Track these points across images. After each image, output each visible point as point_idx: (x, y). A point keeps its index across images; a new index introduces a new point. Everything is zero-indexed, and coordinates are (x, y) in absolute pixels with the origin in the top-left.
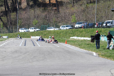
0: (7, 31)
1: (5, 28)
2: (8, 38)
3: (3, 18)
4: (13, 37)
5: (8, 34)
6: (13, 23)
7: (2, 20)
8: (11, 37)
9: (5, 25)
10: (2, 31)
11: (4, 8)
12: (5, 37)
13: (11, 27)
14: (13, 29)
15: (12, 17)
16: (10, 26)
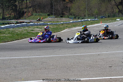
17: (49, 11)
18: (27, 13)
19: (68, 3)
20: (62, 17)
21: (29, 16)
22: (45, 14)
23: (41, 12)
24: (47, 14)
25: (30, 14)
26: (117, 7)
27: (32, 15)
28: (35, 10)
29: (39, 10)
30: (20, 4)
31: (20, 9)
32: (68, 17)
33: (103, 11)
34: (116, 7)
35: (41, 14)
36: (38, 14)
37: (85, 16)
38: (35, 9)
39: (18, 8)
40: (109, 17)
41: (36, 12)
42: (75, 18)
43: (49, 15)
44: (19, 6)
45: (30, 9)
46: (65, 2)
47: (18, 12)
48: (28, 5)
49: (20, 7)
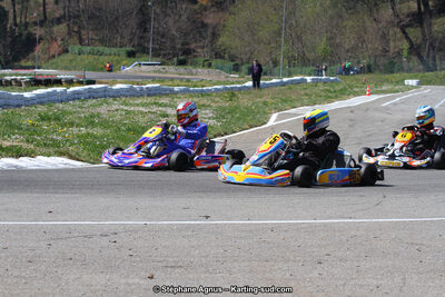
0: (421, 67)
1: (415, 58)
2: (420, 84)
3: (412, 30)
4: (434, 84)
5: (420, 75)
6: (437, 45)
7: (407, 38)
8: (429, 83)
9: (415, 50)
10: (405, 65)
11: (416, 5)
12: (413, 82)
13: (431, 55)
14: (438, 62)
15: (435, 28)
16: (428, 54)
17: (131, 40)
18: (46, 46)
19: (205, 9)
20: (182, 63)
21: (54, 56)
22: (114, 50)
23: (103, 42)
24: (123, 51)
25: (55, 48)
26: (404, 32)
27: (67, 51)
28: (79, 33)
29: (91, 35)
30: (17, 7)
31: (16, 25)
32: (210, 65)
33: (347, 47)
34: (400, 35)
35: (101, 48)
36: (89, 48)
37: (276, 63)
38: (76, 29)
39: (11, 21)
40: (369, 69)
41: (81, 42)
42: (236, 69)
43: (131, 55)
44: (15, 16)
45: (56, 28)
46: (196, 7)
47: (9, 39)
48: (48, 10)
49: (18, 20)
